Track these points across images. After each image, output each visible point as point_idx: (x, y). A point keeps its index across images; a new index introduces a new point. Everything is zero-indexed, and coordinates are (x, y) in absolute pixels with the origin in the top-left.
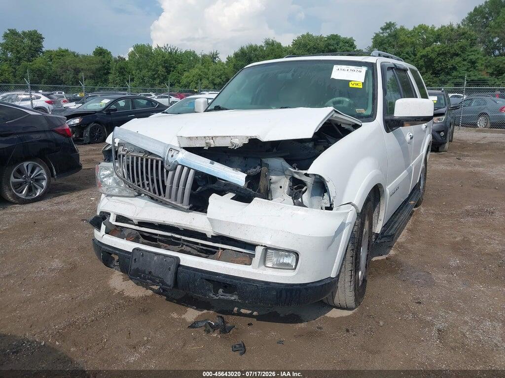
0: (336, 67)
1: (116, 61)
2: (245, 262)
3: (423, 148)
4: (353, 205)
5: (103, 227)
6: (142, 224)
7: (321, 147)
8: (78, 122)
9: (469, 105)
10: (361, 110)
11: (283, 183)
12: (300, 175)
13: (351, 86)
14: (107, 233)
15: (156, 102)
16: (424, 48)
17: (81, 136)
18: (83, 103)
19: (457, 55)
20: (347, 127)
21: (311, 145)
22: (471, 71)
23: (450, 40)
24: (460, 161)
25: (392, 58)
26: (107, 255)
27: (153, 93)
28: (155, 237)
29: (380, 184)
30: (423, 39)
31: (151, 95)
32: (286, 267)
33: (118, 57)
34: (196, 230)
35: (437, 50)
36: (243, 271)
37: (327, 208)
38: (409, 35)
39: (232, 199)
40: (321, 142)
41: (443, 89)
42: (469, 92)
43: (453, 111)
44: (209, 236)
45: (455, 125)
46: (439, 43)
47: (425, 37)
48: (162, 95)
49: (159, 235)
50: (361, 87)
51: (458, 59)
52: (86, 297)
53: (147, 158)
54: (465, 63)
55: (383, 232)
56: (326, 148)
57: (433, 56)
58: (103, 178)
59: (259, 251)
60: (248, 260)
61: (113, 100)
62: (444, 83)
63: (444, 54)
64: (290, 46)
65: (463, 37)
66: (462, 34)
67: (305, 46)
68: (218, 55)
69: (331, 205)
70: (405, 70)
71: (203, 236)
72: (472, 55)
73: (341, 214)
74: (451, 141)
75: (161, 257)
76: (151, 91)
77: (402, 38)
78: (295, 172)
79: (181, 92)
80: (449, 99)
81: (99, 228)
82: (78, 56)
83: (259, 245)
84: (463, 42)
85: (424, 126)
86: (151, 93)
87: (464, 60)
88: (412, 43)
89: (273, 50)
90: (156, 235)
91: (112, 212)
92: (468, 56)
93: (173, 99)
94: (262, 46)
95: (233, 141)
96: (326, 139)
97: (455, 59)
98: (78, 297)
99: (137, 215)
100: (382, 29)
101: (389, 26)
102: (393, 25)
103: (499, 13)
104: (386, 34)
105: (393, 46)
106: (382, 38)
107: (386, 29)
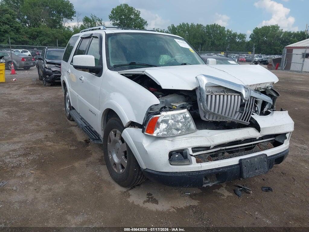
19: (6, 23)
44: (257, 138)
53: (227, 95)
91: (190, 147)
99: (213, 142)
103: (23, 1)
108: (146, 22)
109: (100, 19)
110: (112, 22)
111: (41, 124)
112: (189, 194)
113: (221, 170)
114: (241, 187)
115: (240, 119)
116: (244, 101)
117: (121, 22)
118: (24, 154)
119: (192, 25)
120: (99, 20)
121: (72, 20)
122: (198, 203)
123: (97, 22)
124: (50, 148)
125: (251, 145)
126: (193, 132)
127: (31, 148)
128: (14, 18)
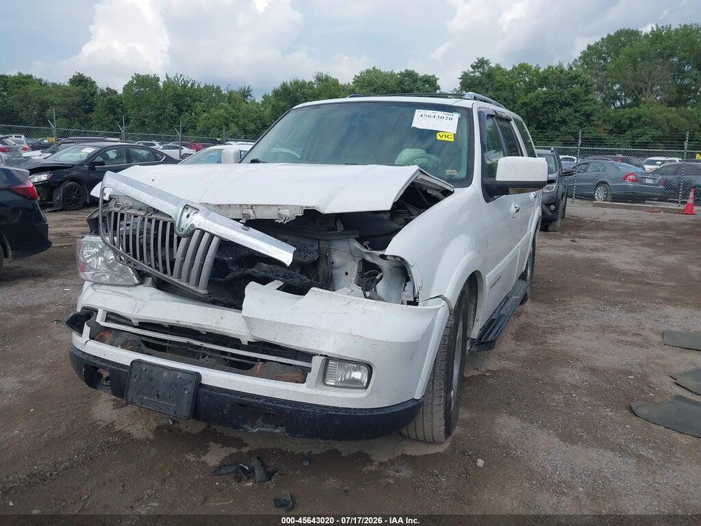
0: (418, 112)
1: (103, 94)
2: (296, 379)
3: (531, 225)
4: (445, 299)
5: (87, 329)
6: (144, 325)
7: (402, 220)
8: (45, 178)
9: (585, 171)
10: (453, 171)
11: (350, 268)
12: (373, 257)
13: (439, 138)
14: (92, 338)
15: (163, 154)
16: (526, 95)
17: (50, 198)
18: (53, 152)
19: (567, 104)
20: (434, 193)
21: (386, 217)
22: (585, 126)
23: (559, 84)
24: (575, 244)
25: (490, 103)
26: (91, 371)
27: (157, 141)
28: (164, 344)
29: (477, 271)
30: (525, 82)
31: (154, 145)
32: (353, 384)
33: (106, 89)
34: (225, 334)
35: (543, 96)
36: (294, 392)
37: (409, 303)
38: (507, 77)
39: (278, 289)
40: (400, 213)
41: (552, 149)
42: (584, 154)
43: (566, 178)
44: (245, 342)
45: (567, 196)
46: (544, 89)
47: (527, 80)
48: (170, 144)
49: (170, 341)
50: (452, 140)
51: (568, 110)
52: (57, 433)
53: (150, 217)
54: (577, 114)
55: (480, 337)
56: (407, 221)
57: (538, 104)
58: (88, 258)
59: (317, 363)
60: (301, 376)
61: (98, 149)
62: (551, 140)
63: (552, 103)
64: (351, 84)
65: (576, 81)
66: (574, 78)
67: (370, 84)
68: (251, 93)
69: (415, 298)
70: (508, 120)
71: (235, 342)
72: (587, 105)
73: (429, 311)
74: (563, 217)
75: (173, 372)
76: (154, 138)
77: (498, 78)
78: (367, 253)
79: (196, 141)
80: (560, 161)
81: (80, 332)
82: (46, 84)
83: (317, 355)
84: (576, 88)
85: (532, 195)
86: (154, 142)
87: (576, 111)
88: (511, 87)
89: (328, 87)
90: (165, 341)
91: (101, 308)
92: (581, 106)
93: (185, 150)
94: (311, 82)
95: (281, 212)
96: (407, 209)
97: (564, 110)
98: (44, 433)
100: (473, 67)
101: (482, 63)
102: (486, 62)
103: (617, 54)
104: (477, 74)
105: (487, 89)
106: (474, 79)
107: (478, 67)
128: (587, 92)
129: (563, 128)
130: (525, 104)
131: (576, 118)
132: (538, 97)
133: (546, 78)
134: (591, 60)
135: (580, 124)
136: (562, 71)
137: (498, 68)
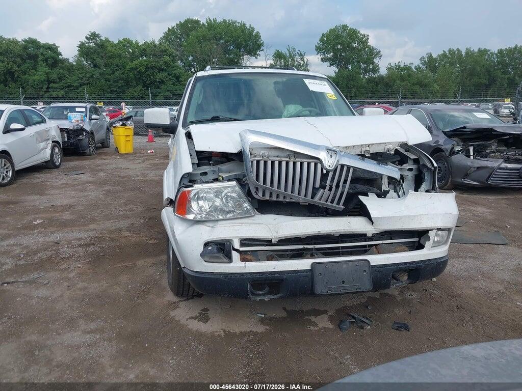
16: (132, 62)
19: (163, 70)
22: (177, 85)
23: (155, 55)
30: (129, 52)
34: (356, 233)
35: (144, 63)
38: (116, 48)
46: (145, 58)
47: (131, 51)
51: (165, 74)
57: (142, 69)
63: (152, 68)
65: (166, 53)
66: (164, 51)
72: (175, 70)
77: (109, 49)
84: (167, 58)
87: (169, 75)
88: (120, 56)
91: (233, 237)
92: (172, 70)
95: (387, 147)
97: (161, 74)
99: (277, 233)
100: (87, 38)
101: (93, 36)
102: (98, 35)
103: (188, 35)
104: (92, 45)
105: (102, 57)
106: (89, 47)
107: (92, 39)
108: (379, 52)
109: (303, 53)
110: (319, 57)
111: (135, 209)
112: (263, 316)
113: (277, 275)
114: (354, 318)
115: (326, 201)
116: (325, 172)
117: (335, 56)
118: (86, 245)
119: (468, 52)
120: (300, 55)
121: (258, 57)
122: (267, 329)
123: (297, 57)
124: (124, 240)
125: (365, 246)
126: (250, 216)
127: (100, 237)
128: (174, 61)
129: (163, 87)
130: (132, 69)
131: (170, 79)
132: (141, 64)
133: (144, 50)
134: (171, 39)
135: (174, 84)
136: (155, 46)
137: (107, 40)
